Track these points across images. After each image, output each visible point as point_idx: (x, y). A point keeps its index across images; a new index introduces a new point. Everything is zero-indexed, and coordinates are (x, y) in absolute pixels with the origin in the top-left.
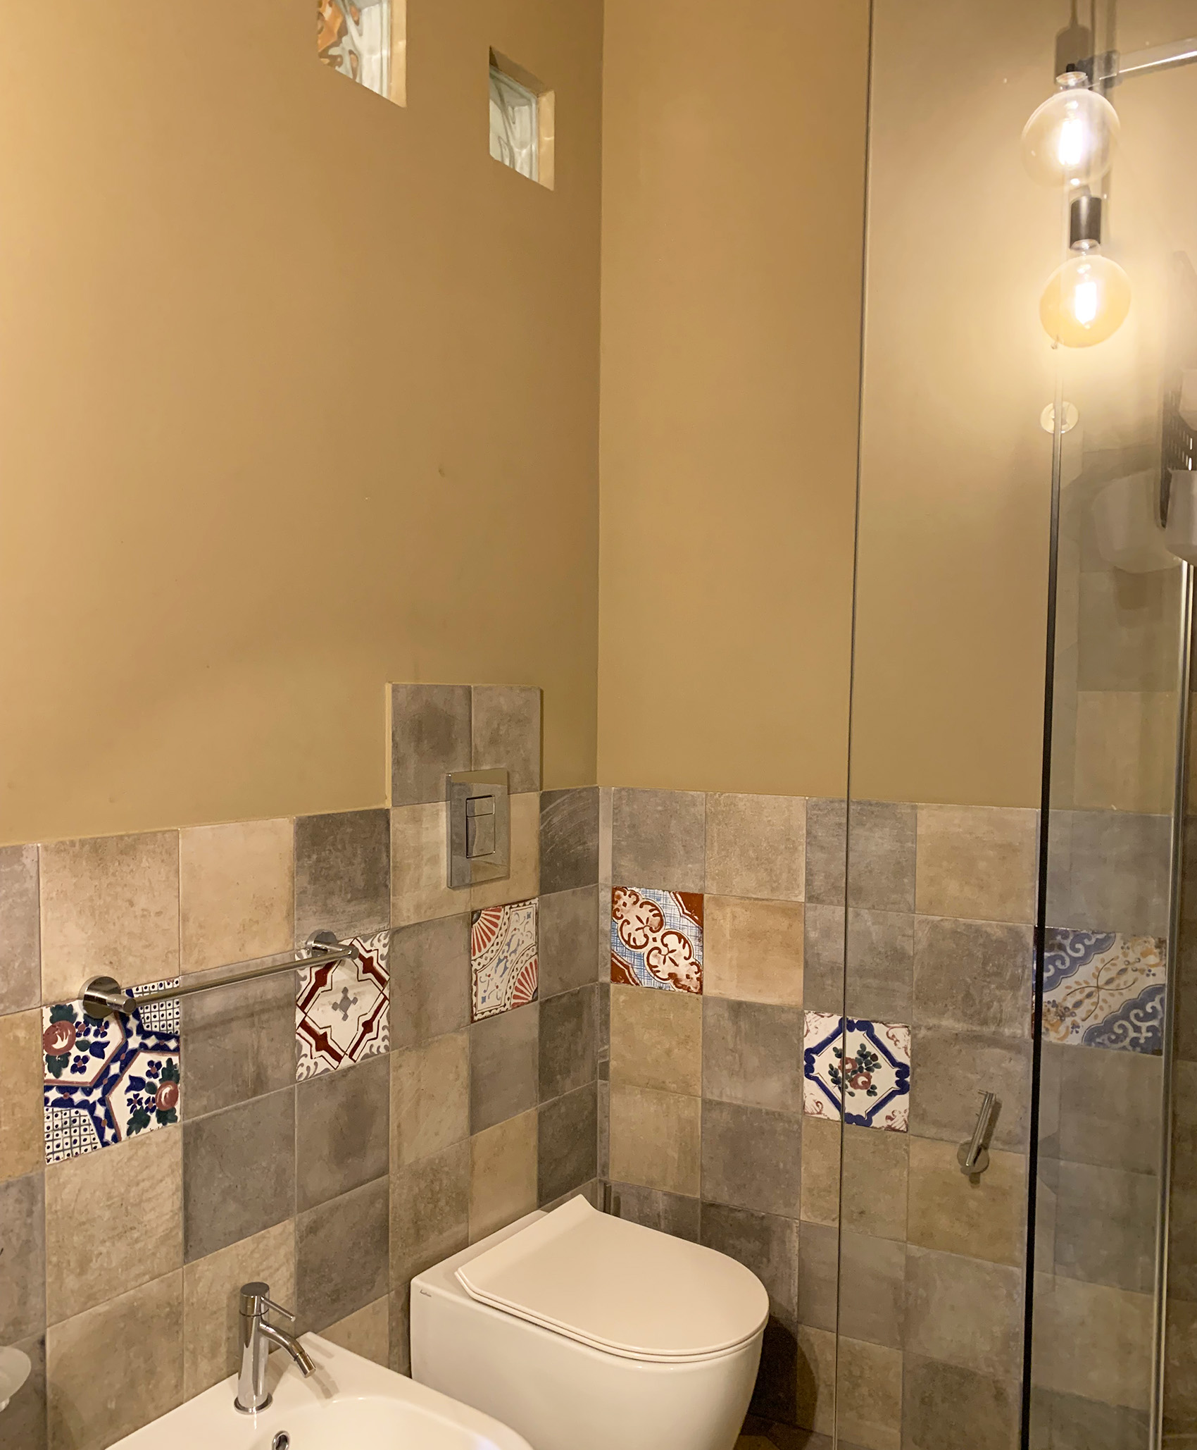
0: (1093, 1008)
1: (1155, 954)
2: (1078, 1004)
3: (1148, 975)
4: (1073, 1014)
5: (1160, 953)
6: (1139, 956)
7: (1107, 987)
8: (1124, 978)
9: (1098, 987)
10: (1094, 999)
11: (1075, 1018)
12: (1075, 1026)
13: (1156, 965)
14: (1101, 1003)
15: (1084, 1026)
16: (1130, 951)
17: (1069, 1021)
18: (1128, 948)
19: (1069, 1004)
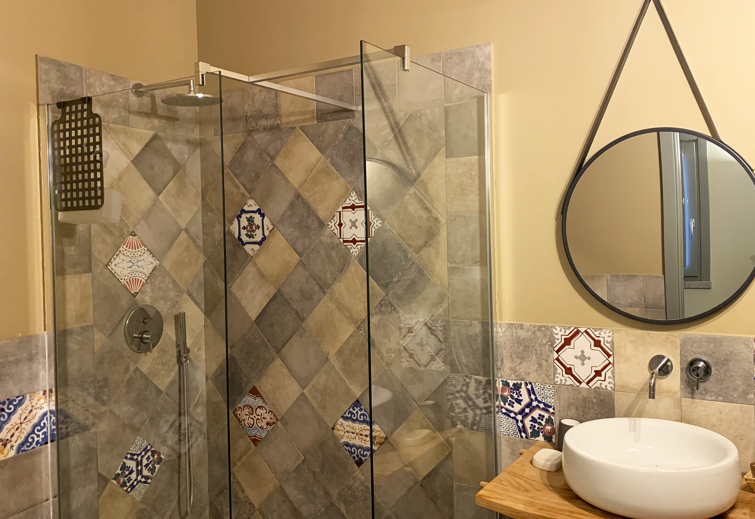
0: (19, 434)
1: (43, 398)
2: (12, 436)
3: (41, 409)
4: (11, 441)
5: (45, 397)
6: (37, 402)
7: (24, 422)
8: (31, 414)
9: (21, 423)
10: (20, 430)
11: (12, 443)
12: (12, 447)
13: (44, 403)
14: (23, 430)
15: (16, 446)
16: (33, 400)
17: (9, 446)
18: (32, 399)
19: (9, 437)
